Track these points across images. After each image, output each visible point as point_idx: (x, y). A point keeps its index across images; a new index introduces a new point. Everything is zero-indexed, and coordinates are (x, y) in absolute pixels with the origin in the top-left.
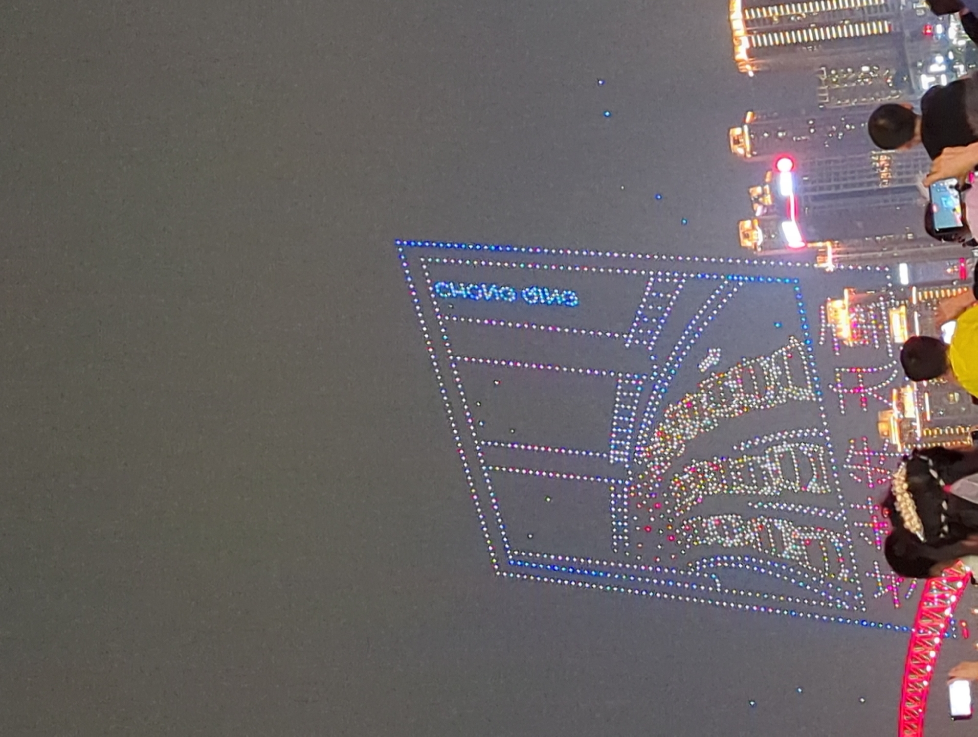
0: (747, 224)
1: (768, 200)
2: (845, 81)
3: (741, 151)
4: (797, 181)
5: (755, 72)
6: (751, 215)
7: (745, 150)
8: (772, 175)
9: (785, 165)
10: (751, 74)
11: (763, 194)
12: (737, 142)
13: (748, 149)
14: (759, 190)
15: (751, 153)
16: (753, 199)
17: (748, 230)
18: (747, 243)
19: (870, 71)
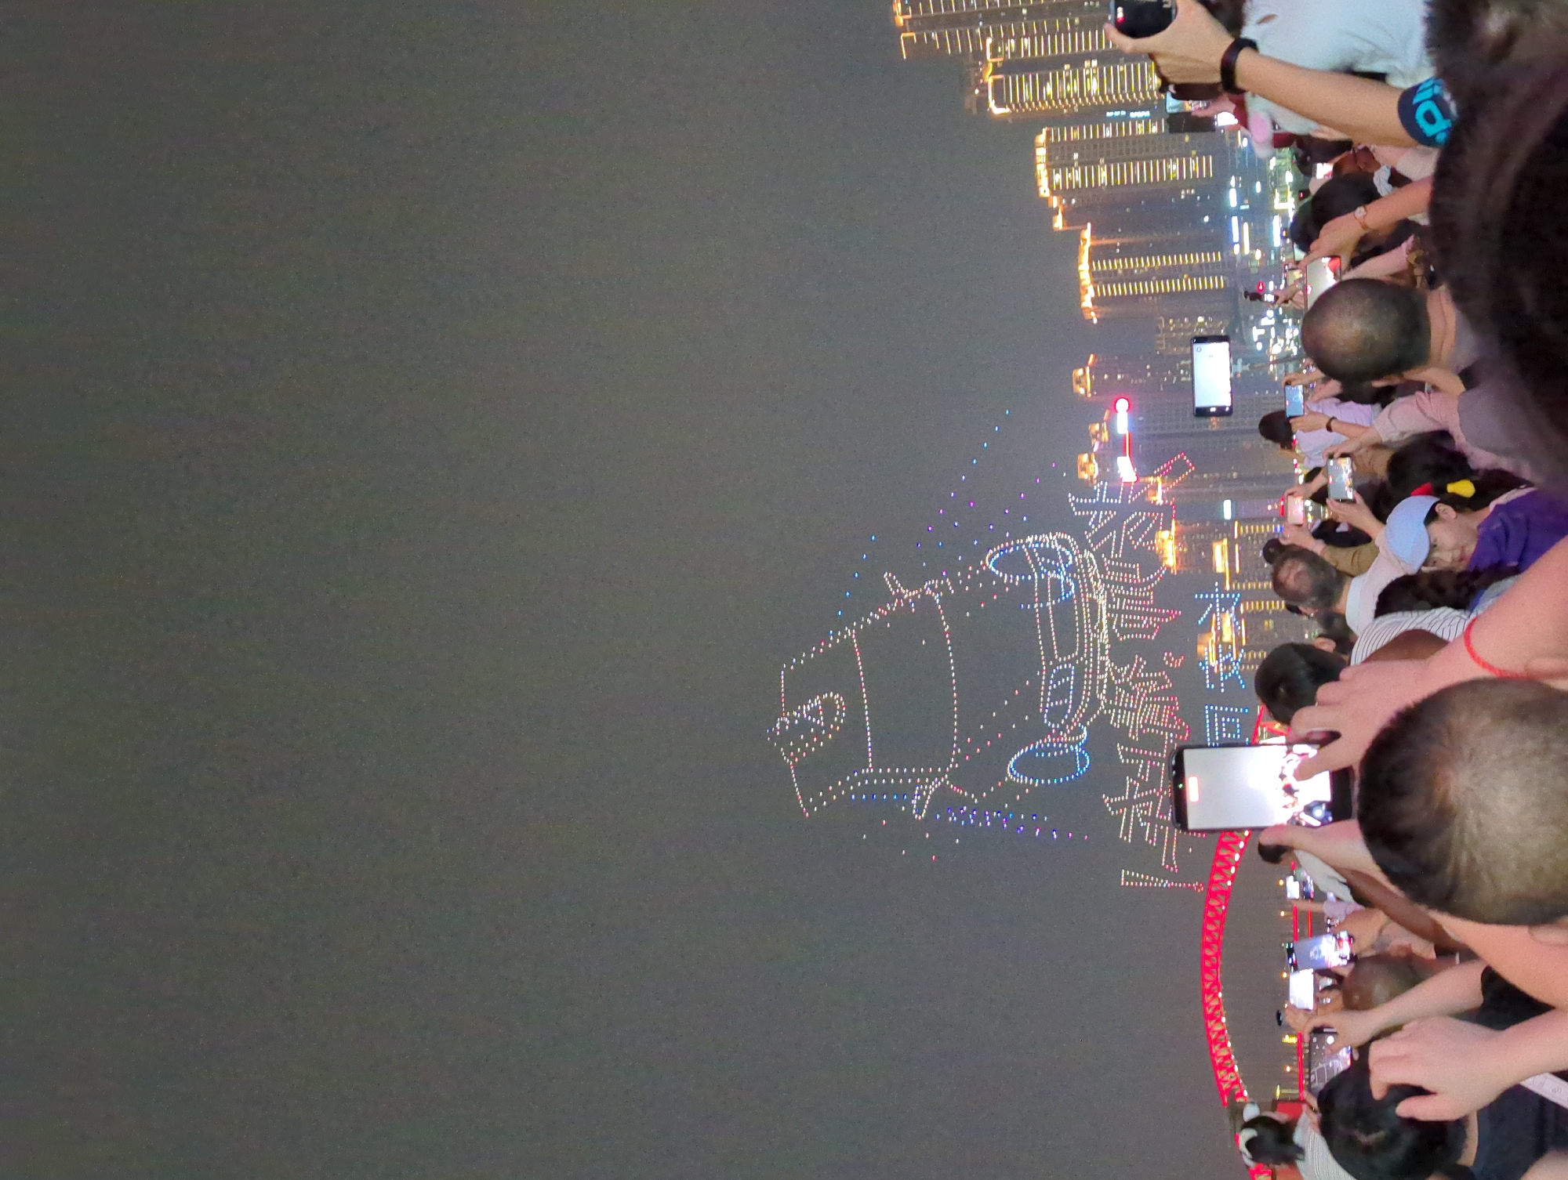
0: (1085, 458)
1: (1105, 436)
2: (1180, 330)
3: (1082, 391)
4: (1131, 420)
5: (1098, 320)
6: (1088, 449)
7: (1086, 391)
8: (1110, 415)
9: (1122, 405)
10: (1095, 321)
11: (1101, 430)
12: (1078, 382)
13: (1089, 389)
14: (1097, 427)
15: (1092, 392)
16: (1091, 435)
17: (1085, 463)
18: (1085, 476)
19: (1205, 321)
